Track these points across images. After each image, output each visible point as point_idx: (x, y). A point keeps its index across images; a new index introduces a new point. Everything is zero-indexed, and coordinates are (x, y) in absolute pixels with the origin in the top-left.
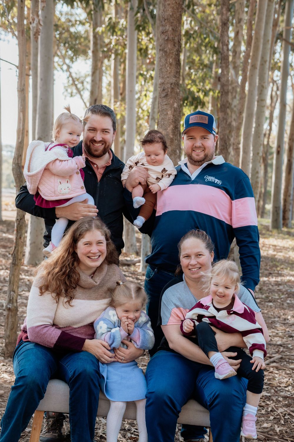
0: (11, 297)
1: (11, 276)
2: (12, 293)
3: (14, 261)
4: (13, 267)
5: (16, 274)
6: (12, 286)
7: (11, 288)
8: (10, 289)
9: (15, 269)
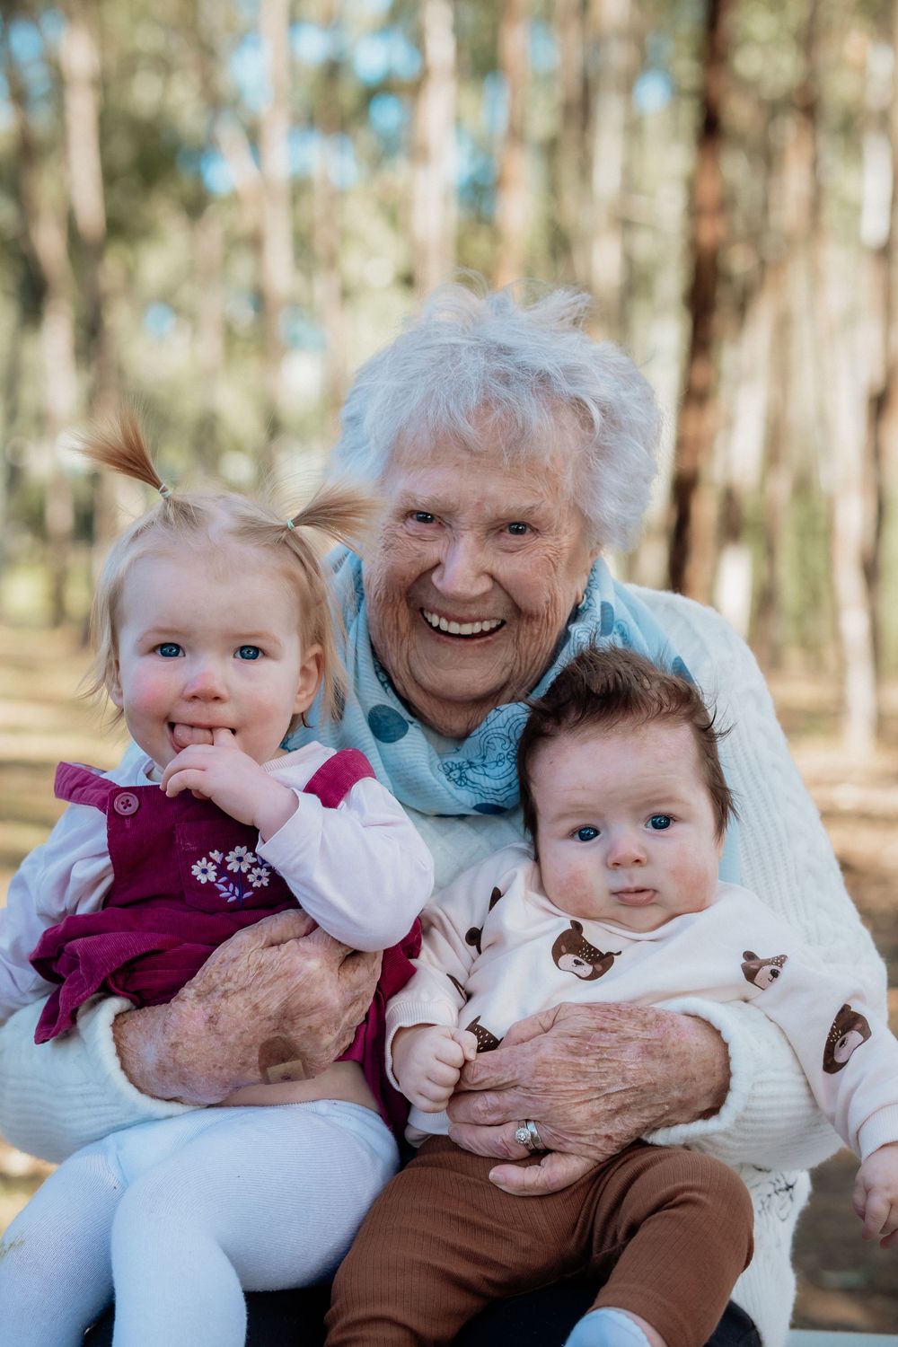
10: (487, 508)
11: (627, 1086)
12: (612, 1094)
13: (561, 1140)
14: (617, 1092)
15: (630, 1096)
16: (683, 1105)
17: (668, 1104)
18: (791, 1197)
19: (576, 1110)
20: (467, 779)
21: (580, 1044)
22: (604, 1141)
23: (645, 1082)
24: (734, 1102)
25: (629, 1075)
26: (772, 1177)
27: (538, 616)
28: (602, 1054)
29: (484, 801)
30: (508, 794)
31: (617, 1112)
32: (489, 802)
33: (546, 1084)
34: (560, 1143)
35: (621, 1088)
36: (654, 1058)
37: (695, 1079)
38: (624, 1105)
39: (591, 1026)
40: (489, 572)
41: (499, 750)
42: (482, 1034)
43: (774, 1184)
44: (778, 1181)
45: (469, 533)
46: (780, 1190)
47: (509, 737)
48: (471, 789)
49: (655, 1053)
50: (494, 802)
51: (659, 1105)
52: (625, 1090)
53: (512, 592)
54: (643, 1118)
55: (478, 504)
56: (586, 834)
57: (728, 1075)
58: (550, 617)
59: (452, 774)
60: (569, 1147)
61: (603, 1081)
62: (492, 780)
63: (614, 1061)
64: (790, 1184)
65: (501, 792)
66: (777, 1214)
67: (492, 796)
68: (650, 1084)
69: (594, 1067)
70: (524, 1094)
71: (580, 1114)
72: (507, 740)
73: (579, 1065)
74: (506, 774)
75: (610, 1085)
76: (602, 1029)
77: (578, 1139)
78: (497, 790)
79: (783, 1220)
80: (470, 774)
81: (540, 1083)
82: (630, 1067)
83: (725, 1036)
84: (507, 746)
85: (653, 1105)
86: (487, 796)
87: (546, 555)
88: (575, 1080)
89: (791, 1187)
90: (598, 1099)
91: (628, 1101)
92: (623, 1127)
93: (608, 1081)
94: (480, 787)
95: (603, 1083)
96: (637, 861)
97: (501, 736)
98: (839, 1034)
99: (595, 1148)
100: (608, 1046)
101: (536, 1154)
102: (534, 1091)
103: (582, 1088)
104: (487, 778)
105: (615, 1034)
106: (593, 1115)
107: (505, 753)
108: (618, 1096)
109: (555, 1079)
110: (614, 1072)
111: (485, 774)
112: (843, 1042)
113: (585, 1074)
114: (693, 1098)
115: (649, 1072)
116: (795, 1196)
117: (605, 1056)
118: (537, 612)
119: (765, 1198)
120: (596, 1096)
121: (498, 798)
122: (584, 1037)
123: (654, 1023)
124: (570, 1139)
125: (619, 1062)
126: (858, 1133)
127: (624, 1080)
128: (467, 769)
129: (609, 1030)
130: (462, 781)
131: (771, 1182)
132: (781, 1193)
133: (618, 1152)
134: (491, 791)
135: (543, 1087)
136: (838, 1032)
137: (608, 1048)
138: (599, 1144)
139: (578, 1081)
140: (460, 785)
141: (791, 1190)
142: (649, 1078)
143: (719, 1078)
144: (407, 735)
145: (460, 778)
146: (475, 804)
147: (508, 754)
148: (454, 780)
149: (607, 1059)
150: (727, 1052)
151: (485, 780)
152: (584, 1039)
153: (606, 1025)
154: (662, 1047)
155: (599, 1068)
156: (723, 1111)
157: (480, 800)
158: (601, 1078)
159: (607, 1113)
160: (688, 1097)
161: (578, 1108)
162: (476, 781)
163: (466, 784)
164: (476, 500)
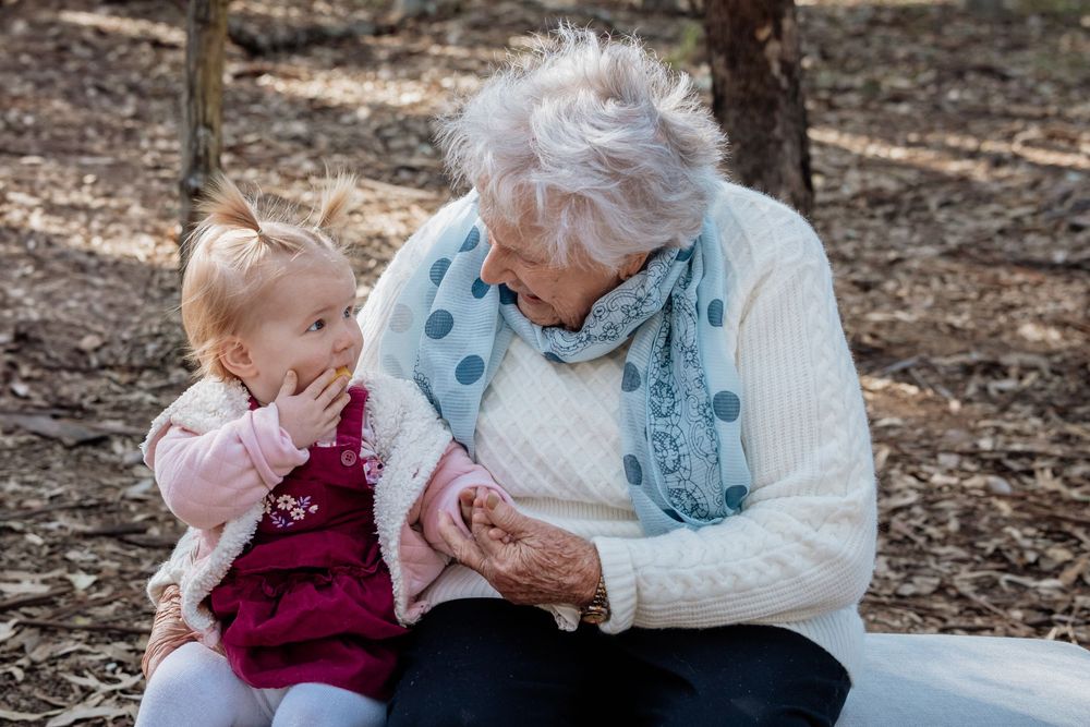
0: (198, 148)
1: (192, 66)
2: (202, 132)
3: (203, 11)
4: (198, 33)
5: (212, 59)
6: (200, 108)
7: (197, 114)
8: (193, 118)
9: (210, 41)
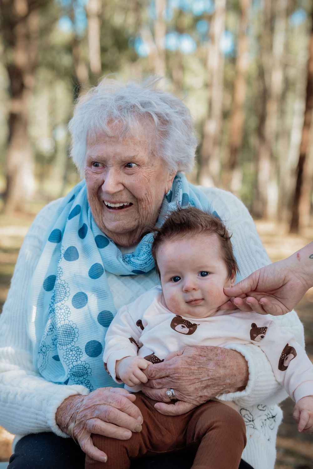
10: (117, 158)
11: (209, 378)
12: (203, 381)
13: (183, 397)
14: (205, 380)
15: (210, 382)
16: (231, 386)
17: (225, 385)
18: (274, 420)
19: (189, 387)
20: (131, 261)
21: (192, 361)
22: (199, 398)
23: (216, 376)
24: (251, 384)
25: (210, 373)
26: (266, 412)
27: (143, 200)
28: (200, 365)
29: (136, 269)
30: (145, 266)
31: (205, 388)
32: (138, 269)
33: (178, 377)
34: (183, 398)
35: (207, 379)
36: (220, 367)
37: (235, 376)
38: (208, 385)
39: (196, 354)
40: (122, 183)
41: (144, 250)
42: (155, 358)
43: (267, 416)
44: (269, 414)
45: (112, 168)
46: (270, 418)
47: (148, 245)
48: (132, 265)
49: (221, 366)
50: (140, 269)
51: (221, 385)
52: (208, 379)
53: (131, 190)
54: (215, 390)
55: (114, 156)
56: (176, 279)
57: (248, 374)
58: (149, 200)
59: (126, 260)
60: (186, 400)
61: (200, 376)
62: (139, 261)
63: (205, 368)
64: (274, 415)
65: (143, 265)
66: (269, 427)
67: (139, 267)
68: (218, 377)
69: (197, 370)
70: (170, 380)
71: (191, 388)
72: (148, 247)
73: (191, 369)
74: (145, 259)
75: (202, 377)
76: (200, 355)
77: (190, 397)
78: (141, 265)
79: (272, 429)
80: (132, 259)
81: (176, 376)
82: (211, 370)
83: (247, 358)
84: (147, 248)
85: (219, 385)
86: (138, 267)
87: (144, 176)
88: (189, 375)
89: (274, 417)
90: (198, 382)
91: (209, 383)
92: (208, 393)
93: (202, 376)
94: (135, 264)
95: (200, 377)
96: (194, 289)
97: (146, 245)
98: (285, 356)
99: (196, 401)
100: (202, 362)
101: (173, 401)
102: (173, 379)
103: (192, 378)
104: (138, 260)
105: (205, 358)
106: (196, 389)
107: (146, 251)
108: (206, 382)
109: (182, 375)
110: (204, 373)
111: (137, 259)
112: (287, 359)
113: (193, 373)
114: (235, 383)
115: (218, 373)
116: (276, 420)
117: (201, 366)
118: (142, 198)
119: (264, 421)
120: (197, 382)
121: (141, 268)
122: (194, 358)
123: (220, 354)
124: (187, 397)
125: (207, 369)
126: (293, 393)
127: (208, 375)
128: (131, 257)
129: (203, 356)
130: (129, 262)
131: (265, 415)
132: (270, 419)
133: (205, 402)
134: (139, 265)
135: (177, 378)
136: (284, 355)
137: (202, 363)
138: (198, 399)
139: (190, 376)
140: (128, 263)
141: (274, 418)
142: (218, 375)
143: (245, 375)
144: (108, 245)
145: (129, 261)
146: (132, 270)
147: (147, 251)
148: (126, 261)
149: (202, 367)
150: (247, 365)
151: (137, 261)
152: (194, 359)
153: (202, 354)
154: (223, 363)
155: (199, 371)
156: (247, 388)
157: (135, 269)
158: (199, 375)
159: (201, 388)
160: (233, 382)
161: (190, 386)
162: (134, 262)
163: (130, 263)
164: (113, 155)
